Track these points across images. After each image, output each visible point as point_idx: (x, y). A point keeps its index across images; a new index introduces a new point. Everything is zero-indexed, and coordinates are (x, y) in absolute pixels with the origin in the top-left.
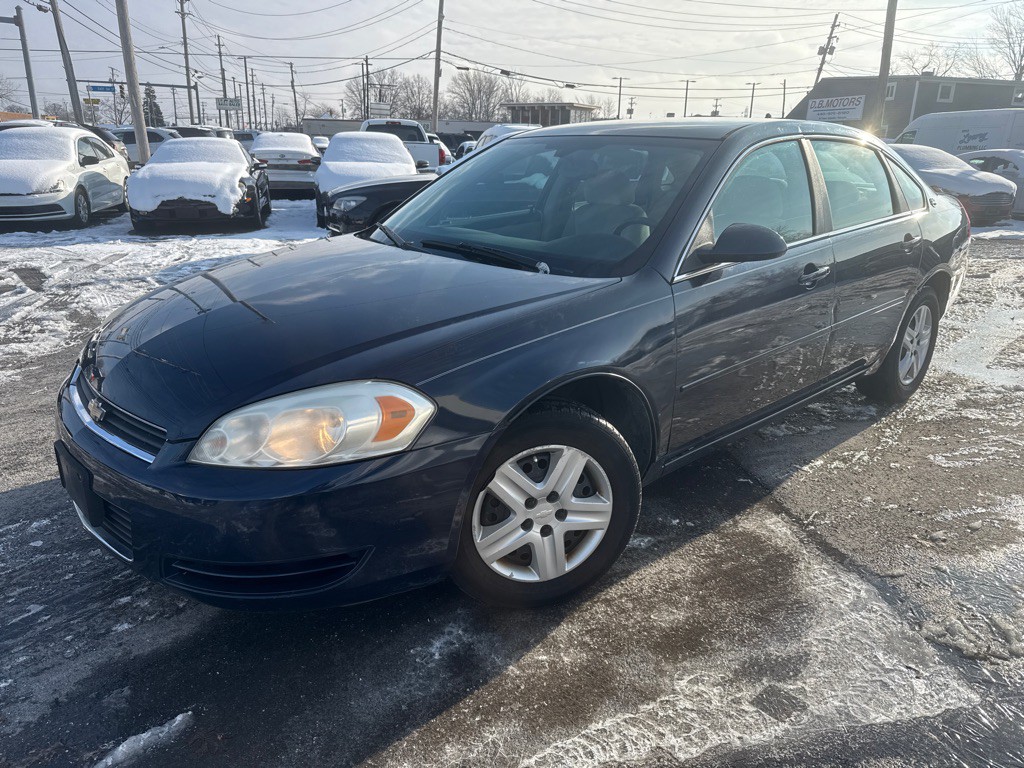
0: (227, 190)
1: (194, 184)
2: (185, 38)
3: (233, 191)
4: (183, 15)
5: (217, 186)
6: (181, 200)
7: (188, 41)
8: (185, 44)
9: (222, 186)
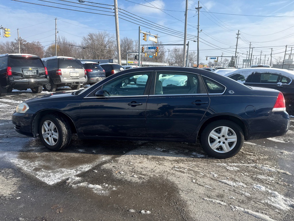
0: (181, 83)
1: (175, 81)
2: (237, 44)
3: (183, 83)
4: (238, 38)
5: (179, 82)
6: (171, 85)
7: (238, 45)
8: (237, 46)
9: (181, 82)
